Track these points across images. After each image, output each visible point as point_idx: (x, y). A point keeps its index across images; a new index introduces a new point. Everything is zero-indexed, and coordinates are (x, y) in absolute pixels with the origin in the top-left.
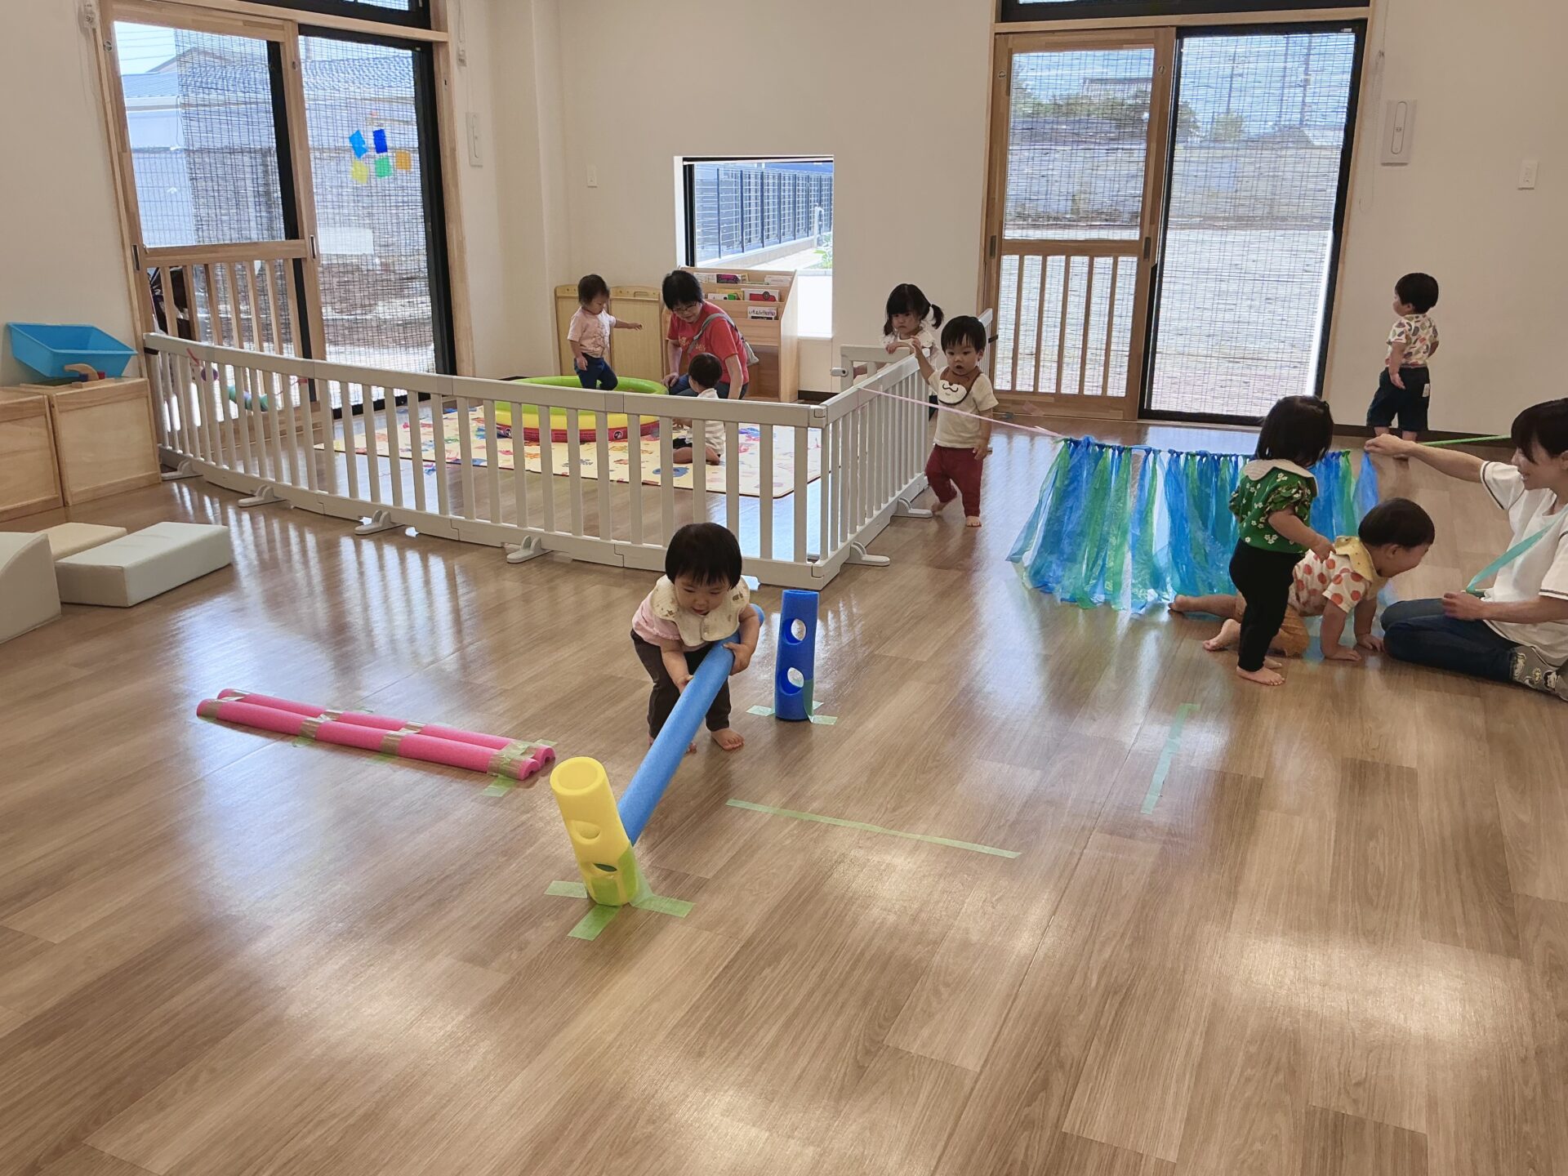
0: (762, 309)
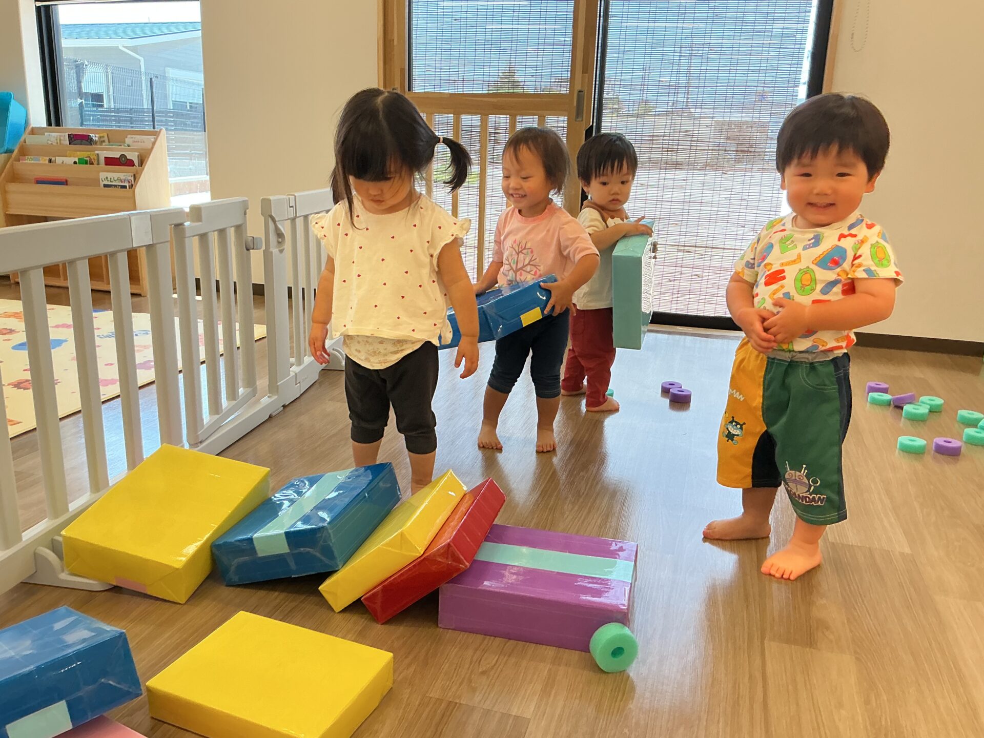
0: (116, 175)
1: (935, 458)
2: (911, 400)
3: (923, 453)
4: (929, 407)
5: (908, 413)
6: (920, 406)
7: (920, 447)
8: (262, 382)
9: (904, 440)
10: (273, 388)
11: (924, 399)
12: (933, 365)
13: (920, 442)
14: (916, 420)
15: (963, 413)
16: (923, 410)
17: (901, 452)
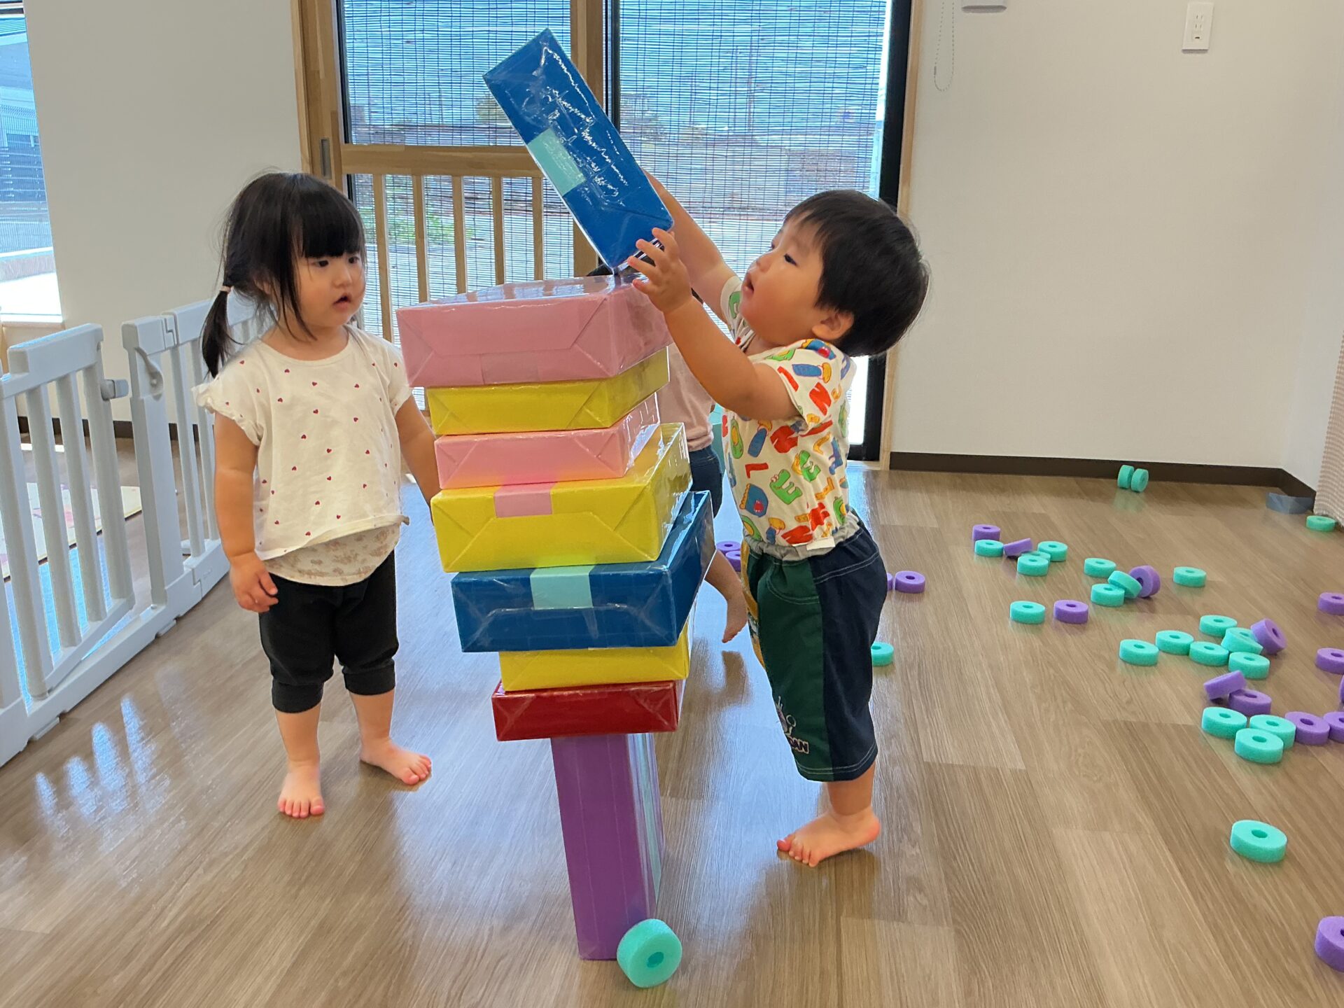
1: (1057, 628)
2: (1027, 548)
3: (1042, 623)
4: (1049, 556)
5: (1023, 566)
6: (1039, 555)
7: (1037, 615)
8: (141, 584)
9: (1018, 606)
10: (158, 594)
11: (1044, 545)
12: (1057, 493)
13: (1038, 608)
14: (1034, 575)
15: (1091, 562)
16: (1042, 561)
17: (1015, 623)
